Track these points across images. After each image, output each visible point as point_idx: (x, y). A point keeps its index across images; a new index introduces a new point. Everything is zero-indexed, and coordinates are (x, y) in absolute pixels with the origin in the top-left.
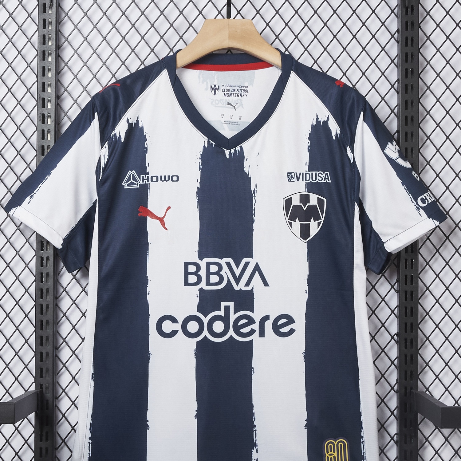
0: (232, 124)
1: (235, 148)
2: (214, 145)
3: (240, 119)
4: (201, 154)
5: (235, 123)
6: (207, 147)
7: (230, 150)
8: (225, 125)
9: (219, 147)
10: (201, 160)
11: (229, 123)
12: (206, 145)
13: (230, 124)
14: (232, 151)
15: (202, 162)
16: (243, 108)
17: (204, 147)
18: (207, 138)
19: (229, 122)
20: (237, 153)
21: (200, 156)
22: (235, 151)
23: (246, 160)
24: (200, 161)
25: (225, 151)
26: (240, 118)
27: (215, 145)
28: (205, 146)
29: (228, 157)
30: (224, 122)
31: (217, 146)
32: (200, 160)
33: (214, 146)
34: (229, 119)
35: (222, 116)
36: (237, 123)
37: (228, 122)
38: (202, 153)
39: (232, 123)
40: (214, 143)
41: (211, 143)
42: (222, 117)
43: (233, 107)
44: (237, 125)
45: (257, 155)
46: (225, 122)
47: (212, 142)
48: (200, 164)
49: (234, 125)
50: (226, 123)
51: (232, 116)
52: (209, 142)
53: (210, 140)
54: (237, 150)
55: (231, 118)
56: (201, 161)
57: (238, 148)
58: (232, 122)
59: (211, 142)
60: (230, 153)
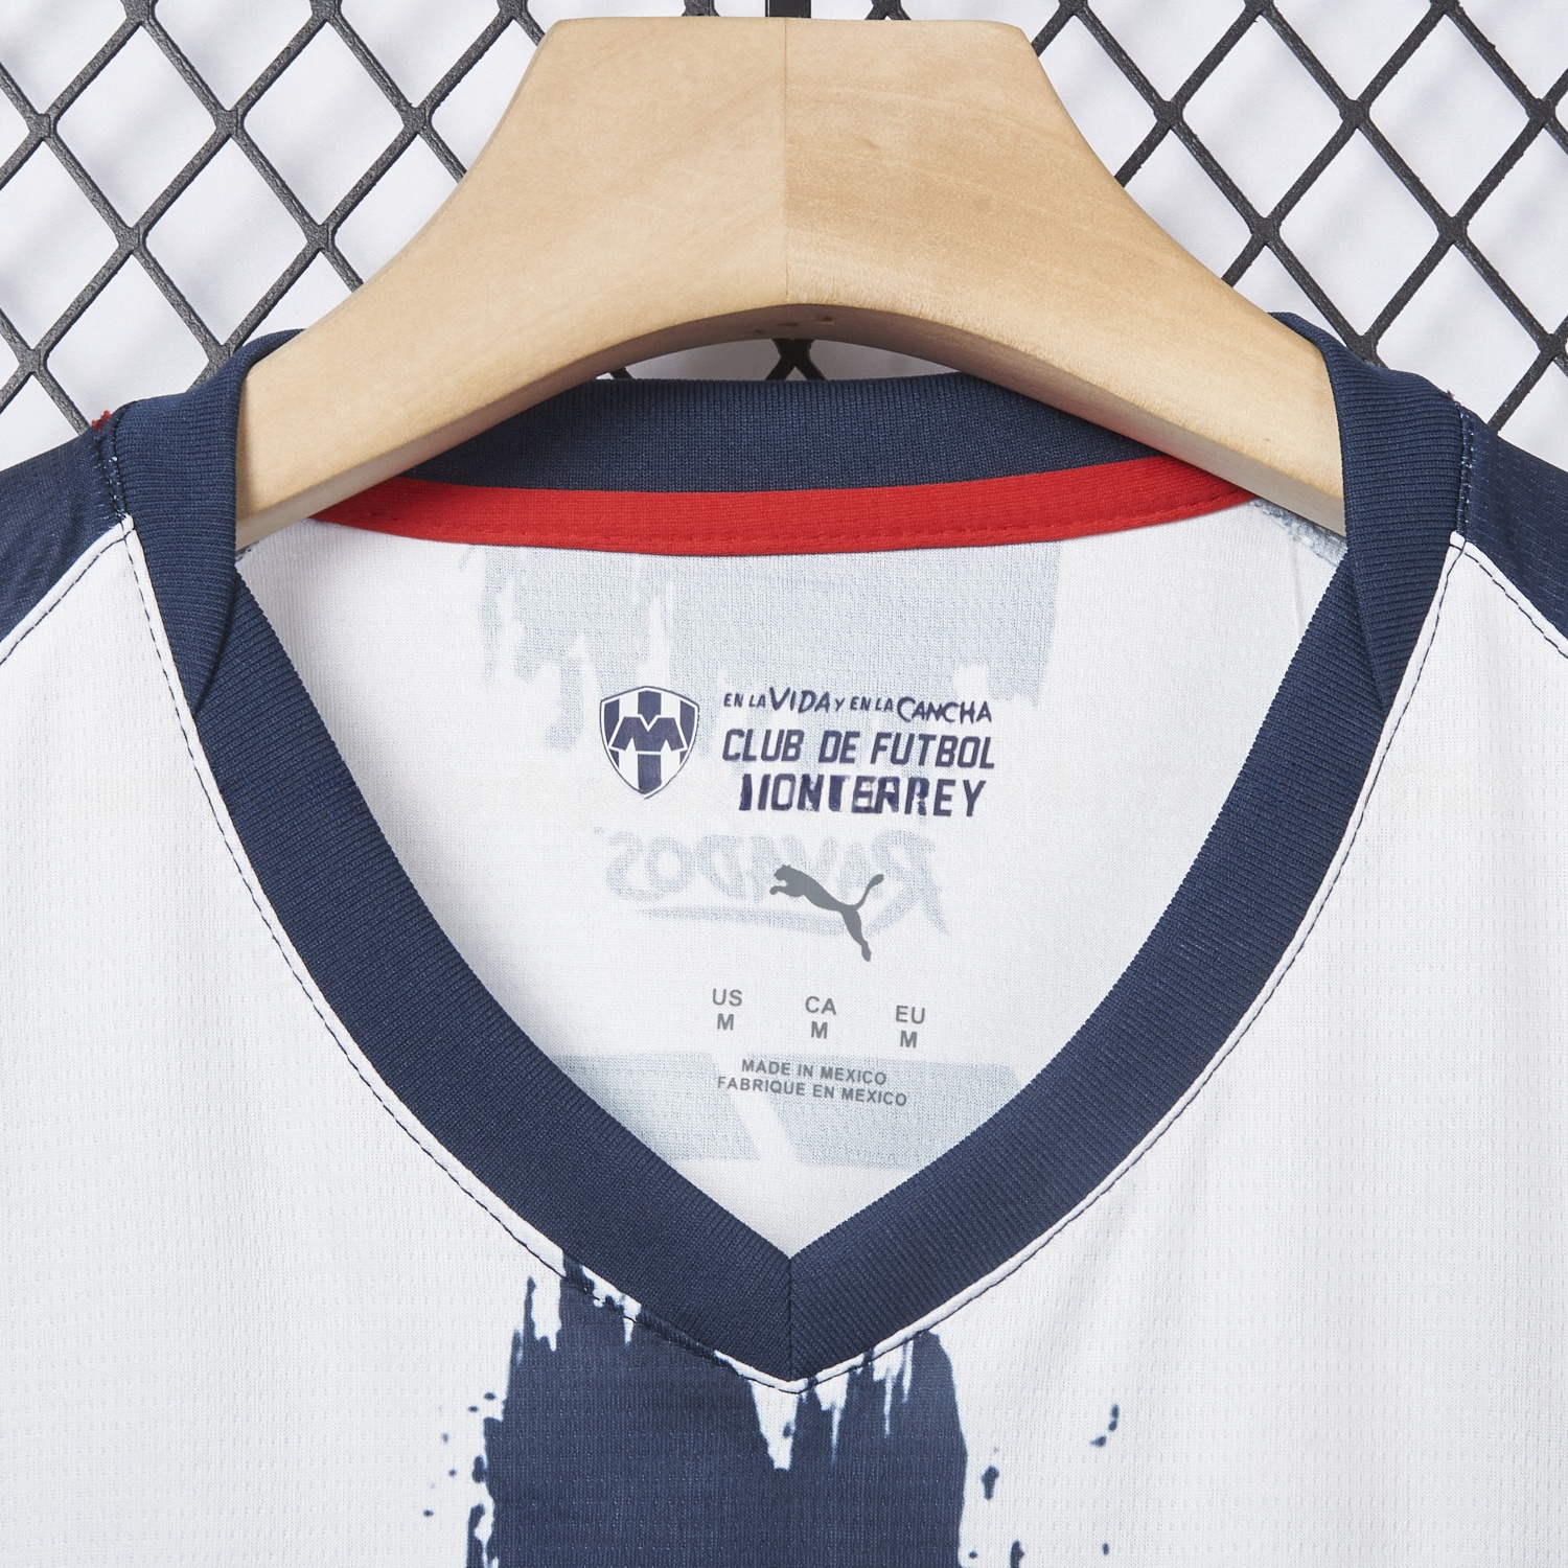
0: (829, 1092)
1: (859, 1359)
2: (629, 1326)
3: (909, 1040)
4: (489, 1423)
5: (863, 1076)
6: (553, 1346)
7: (801, 1384)
8: (756, 1106)
9: (682, 1343)
10: (492, 1492)
11: (793, 1078)
12: (548, 1325)
13: (808, 1089)
14: (833, 1389)
15: (496, 1514)
16: (939, 923)
17: (527, 1344)
18: (555, 1254)
19: (794, 1069)
20: (887, 1408)
21: (478, 1446)
22: (863, 1388)
23: (981, 1487)
24: (481, 1495)
25: (758, 1391)
26: (910, 1028)
27: (640, 1321)
28: (538, 1335)
29: (781, 1454)
30: (739, 1075)
31: (665, 1334)
32: (483, 1486)
33: (628, 1338)
34: (791, 1041)
35: (726, 1010)
36: (882, 1079)
37: (784, 1068)
38: (499, 1417)
39: (830, 1083)
40: (632, 1307)
41: (598, 1304)
42: (725, 1022)
43: (838, 916)
44: (883, 1098)
45: (1104, 1431)
46: (752, 1076)
47: (616, 1295)
48: (484, 1532)
49: (853, 1103)
50: (761, 1075)
51: (829, 1006)
52: (574, 1288)
53: (588, 1273)
54: (877, 1377)
55: (819, 1031)
56: (489, 1505)
57: (891, 1360)
58: (826, 1073)
59: (603, 1289)
60: (810, 1413)
